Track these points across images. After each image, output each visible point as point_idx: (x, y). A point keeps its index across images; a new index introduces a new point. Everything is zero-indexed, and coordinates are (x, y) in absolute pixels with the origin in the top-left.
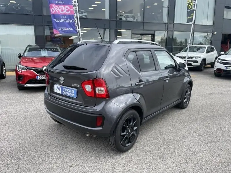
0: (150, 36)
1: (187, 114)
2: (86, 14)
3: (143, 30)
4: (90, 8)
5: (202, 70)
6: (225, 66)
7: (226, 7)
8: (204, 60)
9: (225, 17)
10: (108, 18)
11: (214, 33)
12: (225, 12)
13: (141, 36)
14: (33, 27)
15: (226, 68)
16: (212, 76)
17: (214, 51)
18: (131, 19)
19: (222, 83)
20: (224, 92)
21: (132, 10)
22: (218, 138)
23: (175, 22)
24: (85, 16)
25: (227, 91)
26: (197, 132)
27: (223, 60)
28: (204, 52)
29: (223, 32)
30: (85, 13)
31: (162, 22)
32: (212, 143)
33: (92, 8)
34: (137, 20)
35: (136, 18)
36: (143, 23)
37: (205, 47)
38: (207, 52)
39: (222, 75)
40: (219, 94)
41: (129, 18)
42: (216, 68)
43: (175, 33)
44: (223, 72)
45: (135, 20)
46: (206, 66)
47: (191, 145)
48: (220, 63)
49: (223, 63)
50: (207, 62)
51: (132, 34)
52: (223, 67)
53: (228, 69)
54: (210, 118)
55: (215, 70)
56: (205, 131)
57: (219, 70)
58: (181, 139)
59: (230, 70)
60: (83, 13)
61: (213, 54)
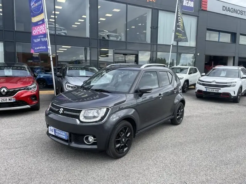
0: (134, 56)
1: (159, 140)
2: (66, 31)
3: (126, 49)
4: (73, 26)
5: (185, 91)
6: (205, 88)
7: (208, 29)
8: (187, 81)
9: (207, 39)
10: (89, 37)
11: (197, 54)
12: (207, 34)
13: (124, 56)
14: (3, 43)
15: (206, 89)
16: (193, 98)
17: (197, 73)
18: (114, 39)
19: (202, 104)
20: (202, 115)
21: (117, 29)
22: (185, 169)
23: (158, 43)
24: (65, 33)
25: (206, 113)
26: (164, 161)
27: (203, 82)
28: (186, 73)
29: (206, 54)
30: (64, 30)
31: (145, 43)
32: (177, 174)
33: (76, 26)
34: (120, 39)
35: (120, 38)
36: (126, 43)
37: (188, 68)
38: (190, 73)
39: (204, 96)
40: (197, 116)
41: (112, 37)
42: (197, 89)
43: (159, 53)
44: (204, 93)
45: (119, 40)
46: (190, 87)
47: (153, 178)
48: (200, 84)
49: (203, 85)
50: (190, 83)
51: (115, 53)
52: (203, 88)
53: (208, 91)
54: (181, 144)
55: (196, 91)
56: (173, 160)
57: (199, 91)
58: (144, 171)
59: (210, 91)
60: (62, 31)
61: (196, 76)
